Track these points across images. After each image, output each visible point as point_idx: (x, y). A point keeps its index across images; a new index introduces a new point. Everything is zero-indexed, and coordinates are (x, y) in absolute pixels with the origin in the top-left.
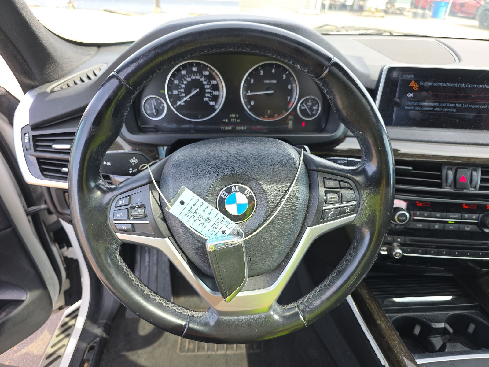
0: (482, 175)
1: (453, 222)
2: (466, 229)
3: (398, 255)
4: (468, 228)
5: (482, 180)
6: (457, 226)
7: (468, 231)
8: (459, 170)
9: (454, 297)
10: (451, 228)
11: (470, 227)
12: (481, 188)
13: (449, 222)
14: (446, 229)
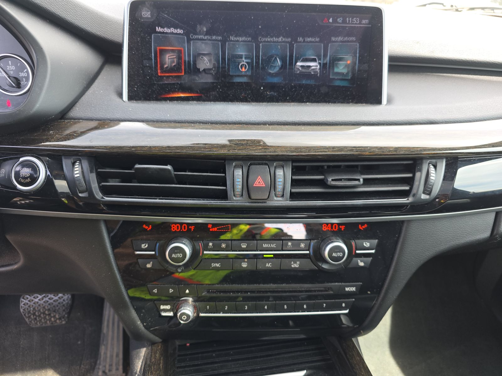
0: (293, 174)
1: (272, 256)
2: (293, 266)
3: (184, 318)
4: (296, 265)
5: (294, 183)
6: (278, 261)
7: (295, 270)
8: (252, 167)
9: (310, 372)
10: (268, 265)
11: (298, 263)
12: (293, 196)
13: (265, 256)
14: (260, 267)
